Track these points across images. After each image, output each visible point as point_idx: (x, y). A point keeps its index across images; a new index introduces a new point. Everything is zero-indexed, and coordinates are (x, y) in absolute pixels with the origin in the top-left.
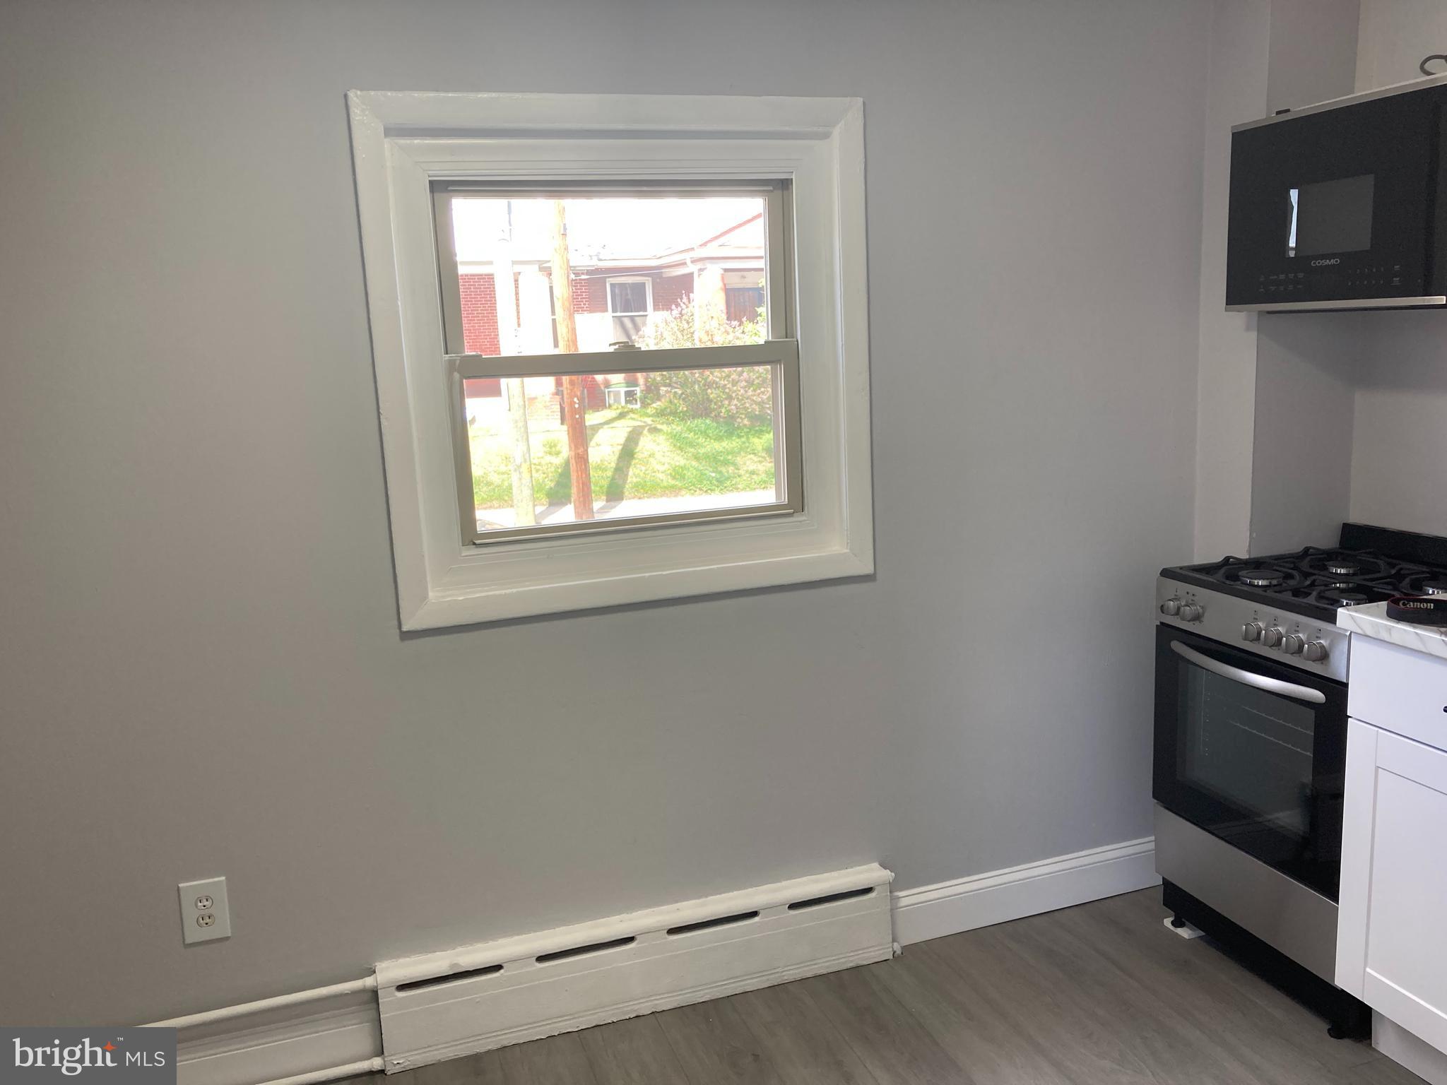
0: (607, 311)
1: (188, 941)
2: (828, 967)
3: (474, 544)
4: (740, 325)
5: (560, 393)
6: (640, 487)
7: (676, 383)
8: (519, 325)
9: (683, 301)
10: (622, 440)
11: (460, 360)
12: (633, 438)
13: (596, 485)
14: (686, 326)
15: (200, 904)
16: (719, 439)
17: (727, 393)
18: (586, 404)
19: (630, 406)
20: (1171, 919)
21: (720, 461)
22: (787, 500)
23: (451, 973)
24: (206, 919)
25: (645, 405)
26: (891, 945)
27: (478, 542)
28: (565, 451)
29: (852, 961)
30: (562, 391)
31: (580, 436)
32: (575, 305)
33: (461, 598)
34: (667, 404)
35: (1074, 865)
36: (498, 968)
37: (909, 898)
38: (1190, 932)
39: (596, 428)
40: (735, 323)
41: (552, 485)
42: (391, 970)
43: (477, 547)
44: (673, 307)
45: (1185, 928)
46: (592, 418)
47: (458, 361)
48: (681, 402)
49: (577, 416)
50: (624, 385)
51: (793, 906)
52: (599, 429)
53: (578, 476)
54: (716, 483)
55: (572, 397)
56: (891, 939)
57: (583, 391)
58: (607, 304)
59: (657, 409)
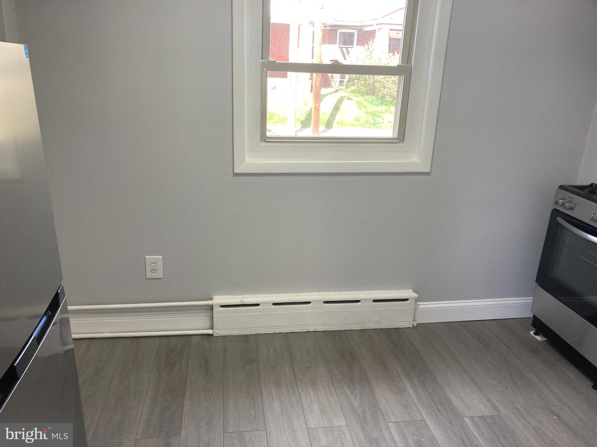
0: (336, 44)
1: (147, 277)
2: (385, 326)
3: (265, 141)
4: (393, 55)
5: (312, 79)
6: (340, 123)
7: (362, 79)
8: (298, 47)
9: (370, 42)
10: (335, 102)
11: (267, 62)
12: (340, 102)
13: (322, 120)
14: (370, 54)
15: (152, 265)
16: (377, 105)
17: (384, 86)
18: (322, 85)
19: (340, 87)
20: (534, 331)
21: (376, 115)
22: (397, 136)
23: (241, 304)
24: (154, 270)
25: (347, 87)
26: (412, 322)
27: (266, 140)
28: (311, 104)
29: (395, 326)
30: (313, 78)
31: (318, 98)
32: (323, 40)
33: (258, 163)
34: (356, 88)
35: (495, 304)
36: (258, 305)
37: (423, 305)
38: (541, 338)
39: (325, 96)
40: (391, 54)
41: (304, 118)
42: (218, 300)
43: (266, 142)
44: (365, 45)
45: (539, 336)
46: (324, 91)
47: (266, 63)
48: (363, 88)
49: (318, 90)
50: (340, 78)
51: (375, 301)
52: (326, 96)
53: (314, 116)
54: (373, 125)
55: (316, 81)
56: (413, 320)
57: (321, 79)
58: (337, 41)
59: (352, 90)
